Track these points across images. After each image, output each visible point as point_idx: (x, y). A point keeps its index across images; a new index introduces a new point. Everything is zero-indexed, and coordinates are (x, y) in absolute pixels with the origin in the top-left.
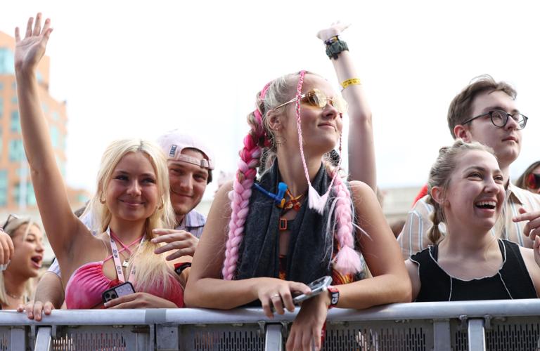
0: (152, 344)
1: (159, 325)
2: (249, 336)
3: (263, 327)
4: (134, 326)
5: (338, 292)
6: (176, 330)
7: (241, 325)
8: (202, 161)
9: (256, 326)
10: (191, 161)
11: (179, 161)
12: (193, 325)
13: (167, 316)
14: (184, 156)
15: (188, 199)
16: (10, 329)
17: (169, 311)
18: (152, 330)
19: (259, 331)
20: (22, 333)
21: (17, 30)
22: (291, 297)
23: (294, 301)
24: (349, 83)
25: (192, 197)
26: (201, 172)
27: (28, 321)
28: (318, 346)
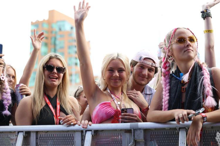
0: (133, 137)
1: (136, 129)
2: (172, 133)
3: (178, 130)
4: (125, 130)
5: (206, 117)
6: (142, 131)
7: (169, 129)
8: (152, 64)
9: (175, 129)
10: (147, 63)
11: (142, 63)
12: (149, 129)
13: (139, 125)
14: (145, 61)
15: (146, 79)
16: (75, 132)
17: (139, 123)
18: (133, 131)
19: (177, 131)
20: (80, 134)
21: (74, 7)
22: (187, 116)
23: (188, 117)
24: (209, 31)
25: (147, 78)
26: (151, 68)
27: (82, 129)
28: (198, 140)
